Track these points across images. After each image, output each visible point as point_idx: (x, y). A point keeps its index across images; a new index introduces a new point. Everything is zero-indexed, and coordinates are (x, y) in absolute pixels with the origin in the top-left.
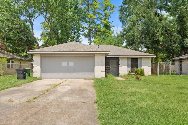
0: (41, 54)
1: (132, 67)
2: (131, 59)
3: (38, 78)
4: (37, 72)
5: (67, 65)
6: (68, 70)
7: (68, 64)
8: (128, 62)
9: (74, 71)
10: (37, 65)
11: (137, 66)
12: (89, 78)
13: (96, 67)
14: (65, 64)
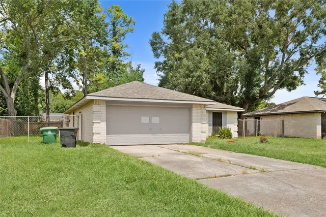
0: (107, 101)
1: (214, 125)
2: (213, 113)
3: (101, 144)
4: (99, 133)
5: (148, 122)
6: (150, 129)
7: (150, 120)
8: (209, 117)
9: (161, 131)
10: (100, 121)
11: (221, 125)
12: (184, 143)
13: (194, 125)
14: (145, 120)
